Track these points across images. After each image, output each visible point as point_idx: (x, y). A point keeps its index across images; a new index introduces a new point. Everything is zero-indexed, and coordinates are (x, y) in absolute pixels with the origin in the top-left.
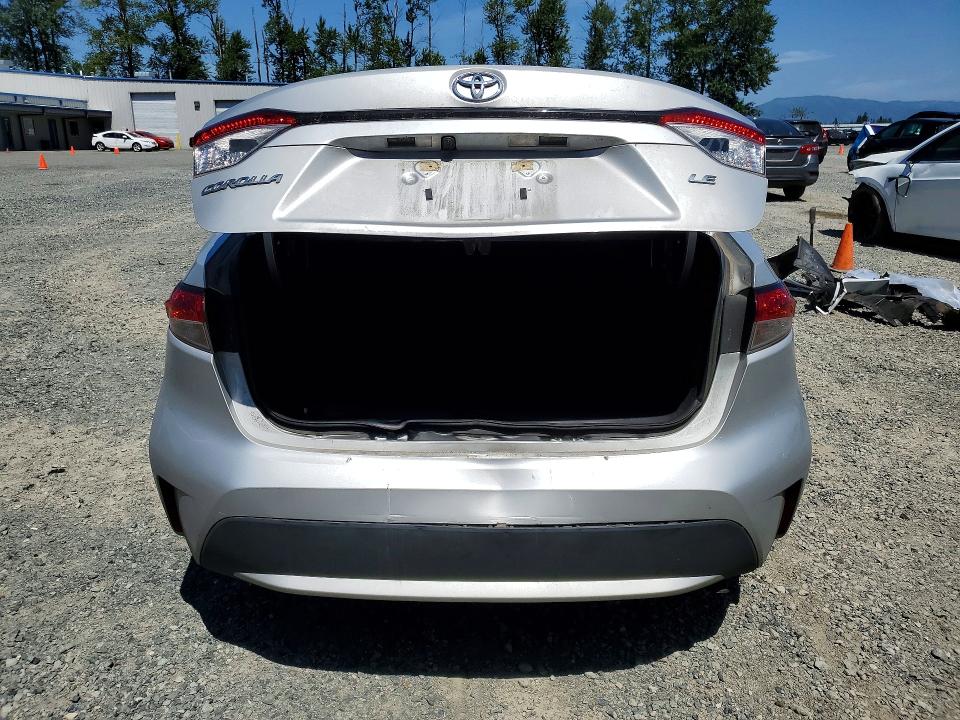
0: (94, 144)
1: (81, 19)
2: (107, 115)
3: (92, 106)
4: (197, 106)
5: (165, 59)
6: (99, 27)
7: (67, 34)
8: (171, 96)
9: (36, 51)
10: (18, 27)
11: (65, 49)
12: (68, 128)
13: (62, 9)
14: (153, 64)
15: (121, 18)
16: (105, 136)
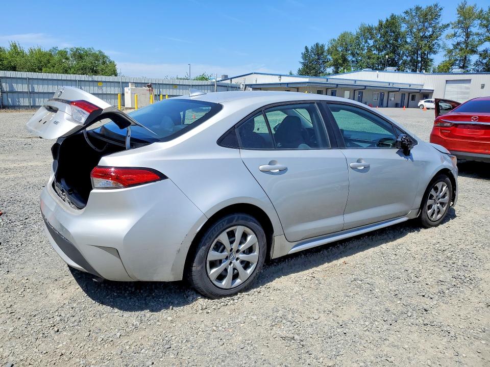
0: (419, 105)
1: (445, 44)
2: (431, 92)
3: (425, 87)
4: (483, 86)
5: (484, 61)
6: (451, 47)
7: (435, 53)
8: (469, 81)
9: (418, 62)
10: (412, 51)
11: (431, 60)
12: (410, 97)
13: (436, 41)
14: (476, 64)
15: (466, 42)
16: (425, 102)
